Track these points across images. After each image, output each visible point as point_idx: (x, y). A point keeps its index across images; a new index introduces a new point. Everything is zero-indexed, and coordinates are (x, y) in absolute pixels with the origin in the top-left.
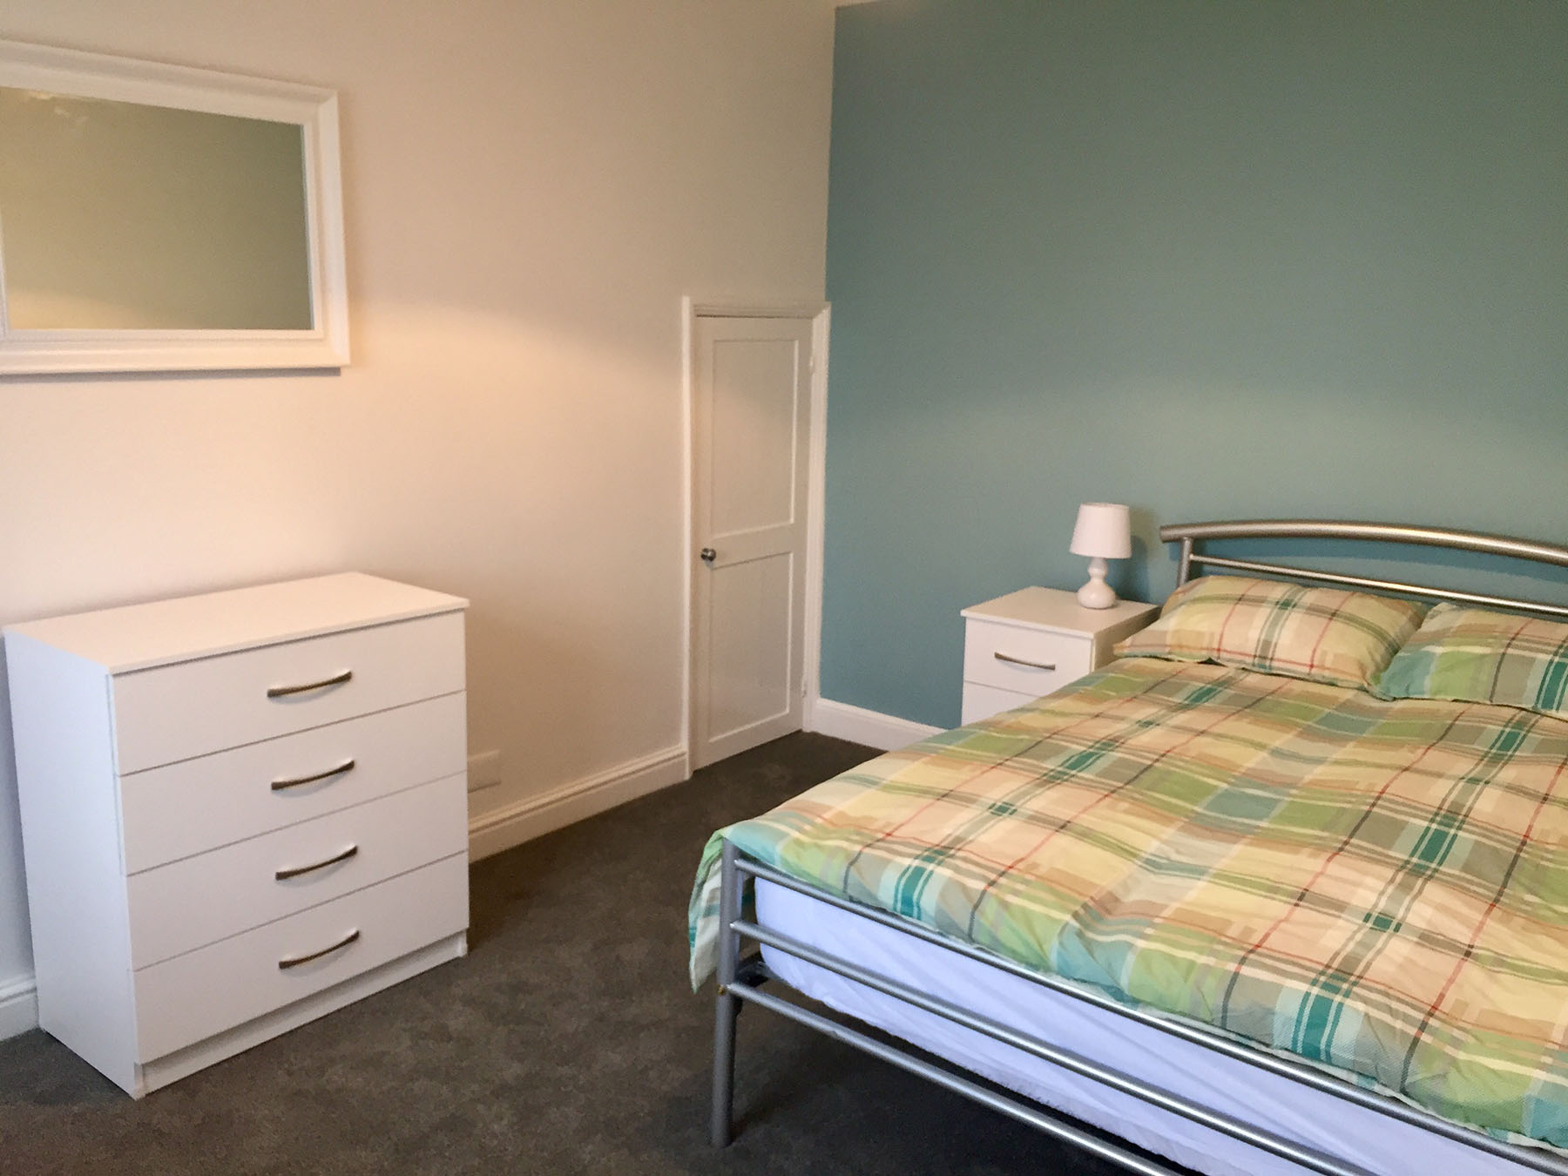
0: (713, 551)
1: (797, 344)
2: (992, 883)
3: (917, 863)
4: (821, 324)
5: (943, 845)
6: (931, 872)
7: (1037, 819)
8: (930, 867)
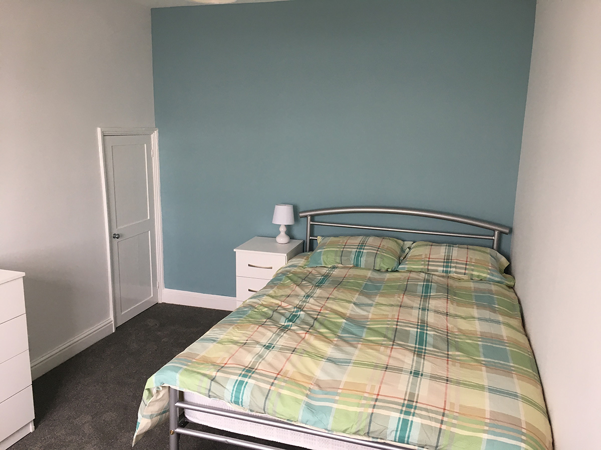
0: (118, 234)
1: (145, 145)
2: (272, 384)
3: (240, 378)
4: (155, 137)
5: (249, 366)
6: (247, 382)
7: (283, 349)
8: (246, 380)
